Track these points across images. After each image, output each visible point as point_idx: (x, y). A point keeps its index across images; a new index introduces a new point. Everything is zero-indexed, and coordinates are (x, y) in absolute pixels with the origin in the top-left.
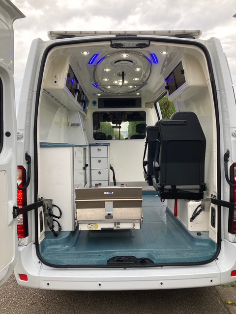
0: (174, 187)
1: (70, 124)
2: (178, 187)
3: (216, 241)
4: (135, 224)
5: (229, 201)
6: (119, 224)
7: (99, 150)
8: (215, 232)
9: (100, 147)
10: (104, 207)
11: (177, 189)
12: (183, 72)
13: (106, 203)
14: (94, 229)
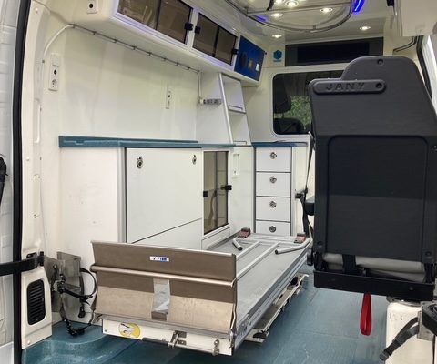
0: (349, 259)
1: (202, 101)
2: (360, 261)
4: (221, 341)
6: (183, 334)
7: (273, 155)
9: (276, 150)
10: (151, 290)
11: (359, 266)
13: (155, 281)
14: (132, 337)
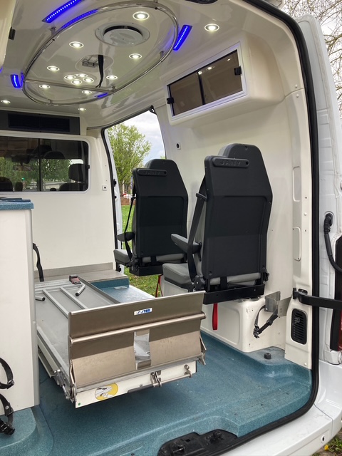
0: (224, 279)
2: (230, 279)
3: (309, 366)
4: (189, 364)
5: (333, 298)
6: (159, 373)
8: (307, 352)
12: (238, 71)
13: (135, 334)
14: (109, 396)
